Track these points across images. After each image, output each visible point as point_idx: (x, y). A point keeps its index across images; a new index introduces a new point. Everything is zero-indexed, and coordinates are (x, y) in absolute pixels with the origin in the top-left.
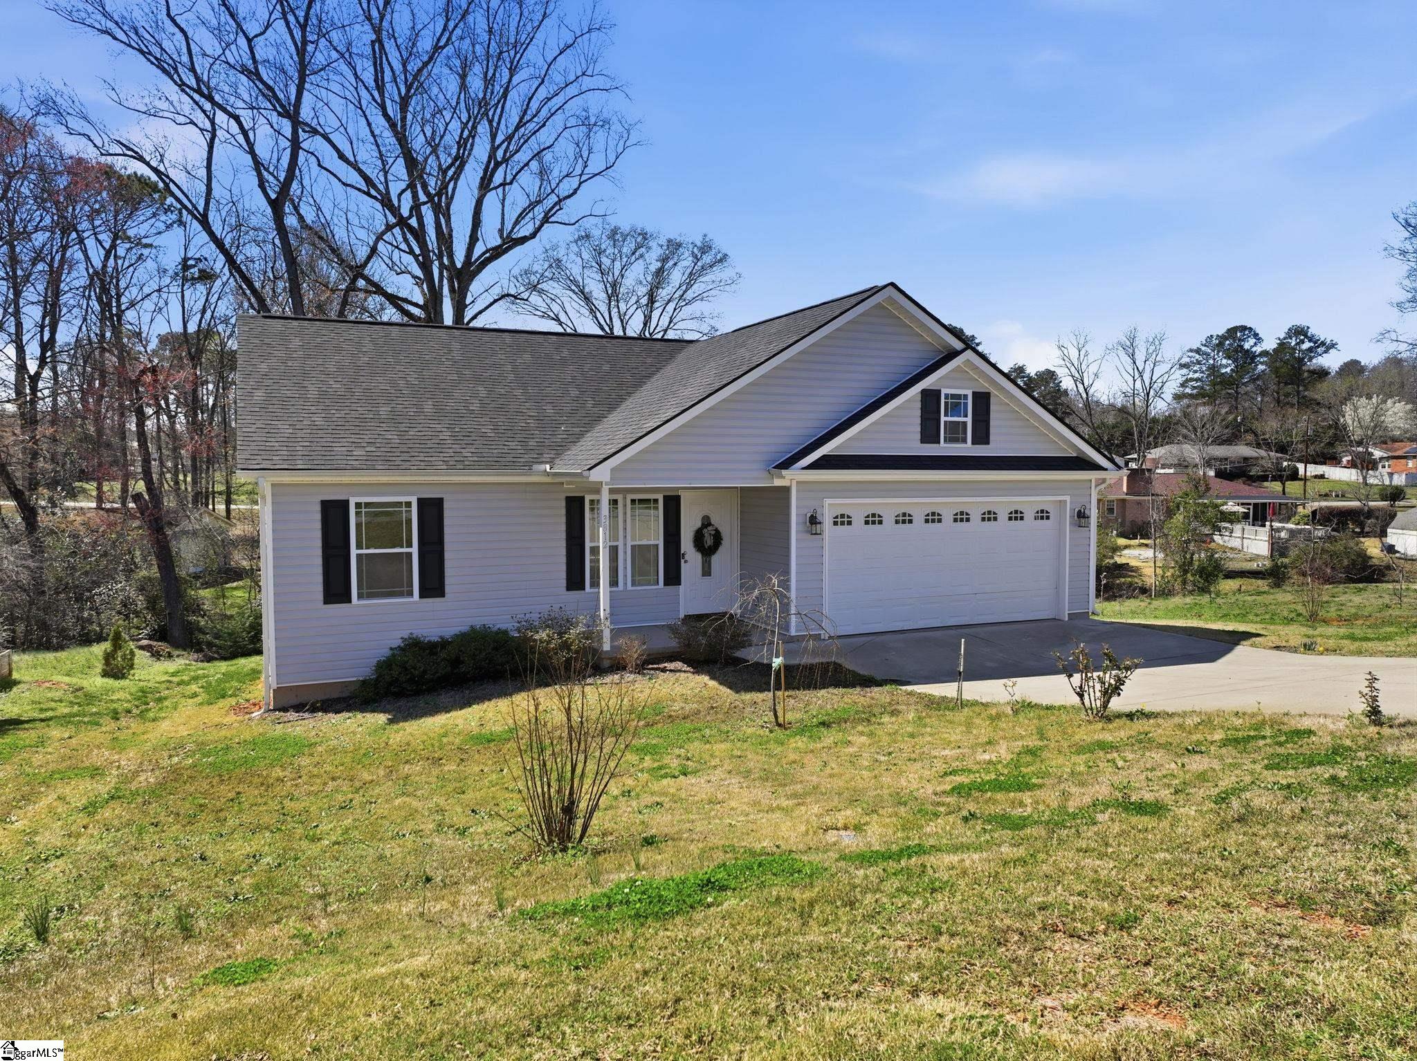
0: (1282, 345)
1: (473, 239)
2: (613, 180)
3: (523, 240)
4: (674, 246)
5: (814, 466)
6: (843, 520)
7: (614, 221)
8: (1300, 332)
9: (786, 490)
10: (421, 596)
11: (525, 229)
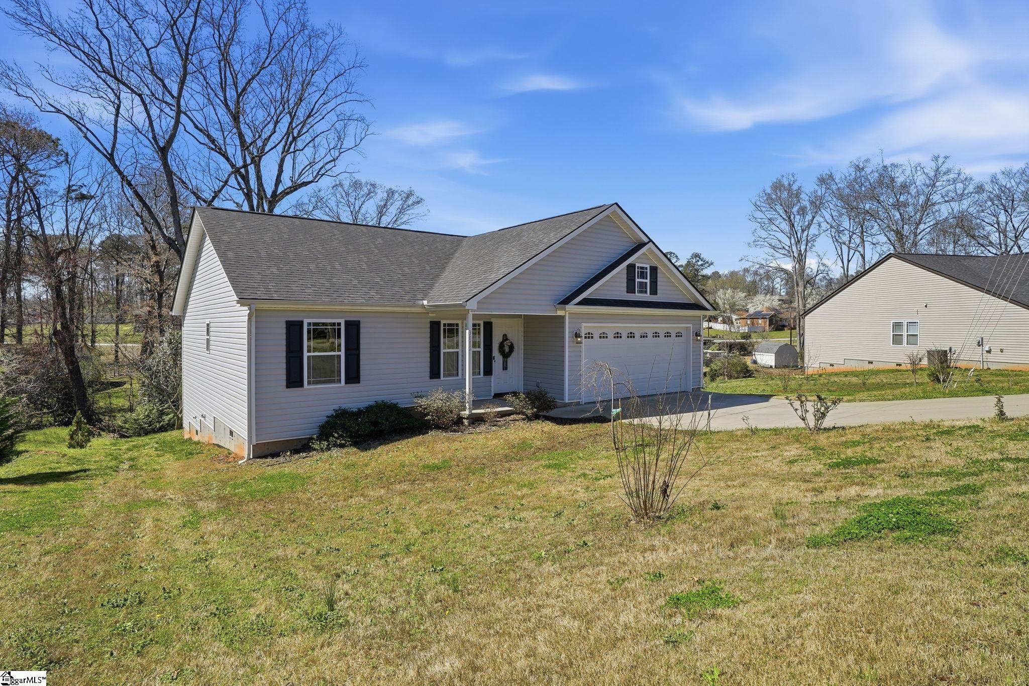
0: (689, 264)
1: (278, 181)
2: (360, 153)
3: (305, 184)
4: (391, 193)
5: (580, 303)
6: (589, 336)
7: (357, 177)
8: (697, 256)
9: (563, 317)
10: (346, 383)
11: (307, 177)
